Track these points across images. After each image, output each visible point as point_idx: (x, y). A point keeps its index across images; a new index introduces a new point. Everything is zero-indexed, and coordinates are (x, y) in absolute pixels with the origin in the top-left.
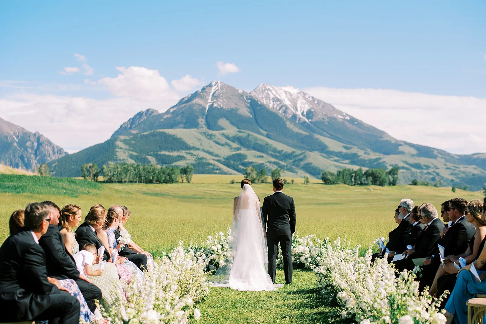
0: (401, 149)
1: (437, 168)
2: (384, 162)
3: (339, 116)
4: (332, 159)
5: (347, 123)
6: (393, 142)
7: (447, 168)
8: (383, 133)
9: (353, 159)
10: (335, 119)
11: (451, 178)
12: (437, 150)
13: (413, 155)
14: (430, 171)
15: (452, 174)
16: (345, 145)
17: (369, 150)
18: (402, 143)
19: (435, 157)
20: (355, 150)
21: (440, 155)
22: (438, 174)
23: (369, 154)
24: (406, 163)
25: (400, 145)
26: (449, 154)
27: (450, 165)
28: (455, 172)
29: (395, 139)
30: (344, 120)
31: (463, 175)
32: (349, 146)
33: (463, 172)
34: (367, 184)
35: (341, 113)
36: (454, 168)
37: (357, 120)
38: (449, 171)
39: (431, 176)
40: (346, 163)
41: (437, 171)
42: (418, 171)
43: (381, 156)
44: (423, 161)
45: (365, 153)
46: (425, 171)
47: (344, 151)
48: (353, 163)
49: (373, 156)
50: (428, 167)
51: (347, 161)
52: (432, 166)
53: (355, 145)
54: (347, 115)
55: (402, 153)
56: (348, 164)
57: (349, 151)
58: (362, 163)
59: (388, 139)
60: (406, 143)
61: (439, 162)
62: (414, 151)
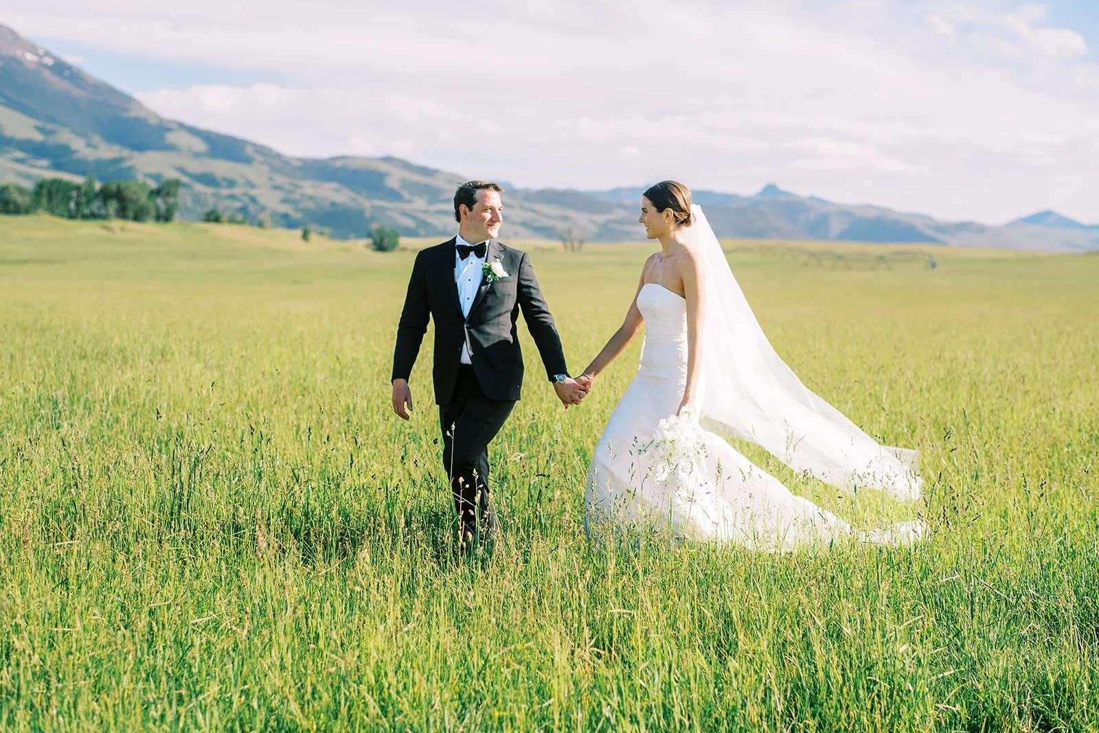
0: (171, 138)
1: (252, 186)
2: (130, 168)
3: (30, 57)
4: (9, 156)
5: (47, 74)
6: (153, 121)
7: (276, 188)
8: (128, 99)
9: (60, 156)
10: (19, 62)
11: (284, 208)
12: (254, 145)
13: (197, 155)
14: (237, 191)
15: (285, 201)
16: (39, 123)
17: (96, 139)
18: (174, 126)
19: (247, 161)
20: (65, 137)
21: (258, 157)
22: (253, 200)
23: (95, 147)
24: (182, 170)
25: (169, 130)
26: (278, 156)
27: (281, 180)
28: (292, 196)
29: (157, 116)
30: (41, 64)
31: (310, 205)
32: (49, 126)
33: (311, 198)
34: (104, 217)
35: (33, 49)
36: (290, 188)
37: (69, 68)
38: (279, 195)
39: (238, 205)
40: (42, 167)
41: (253, 192)
42: (210, 190)
43: (126, 153)
44: (221, 168)
45: (88, 145)
46: (225, 192)
47: (38, 137)
48: (58, 166)
49: (107, 152)
50: (231, 183)
51: (44, 162)
52: (241, 181)
53: (64, 125)
54: (47, 54)
55: (172, 148)
56: (48, 168)
57: (51, 141)
58: (79, 167)
59: (142, 114)
60: (182, 126)
61: (256, 173)
62: (200, 146)
